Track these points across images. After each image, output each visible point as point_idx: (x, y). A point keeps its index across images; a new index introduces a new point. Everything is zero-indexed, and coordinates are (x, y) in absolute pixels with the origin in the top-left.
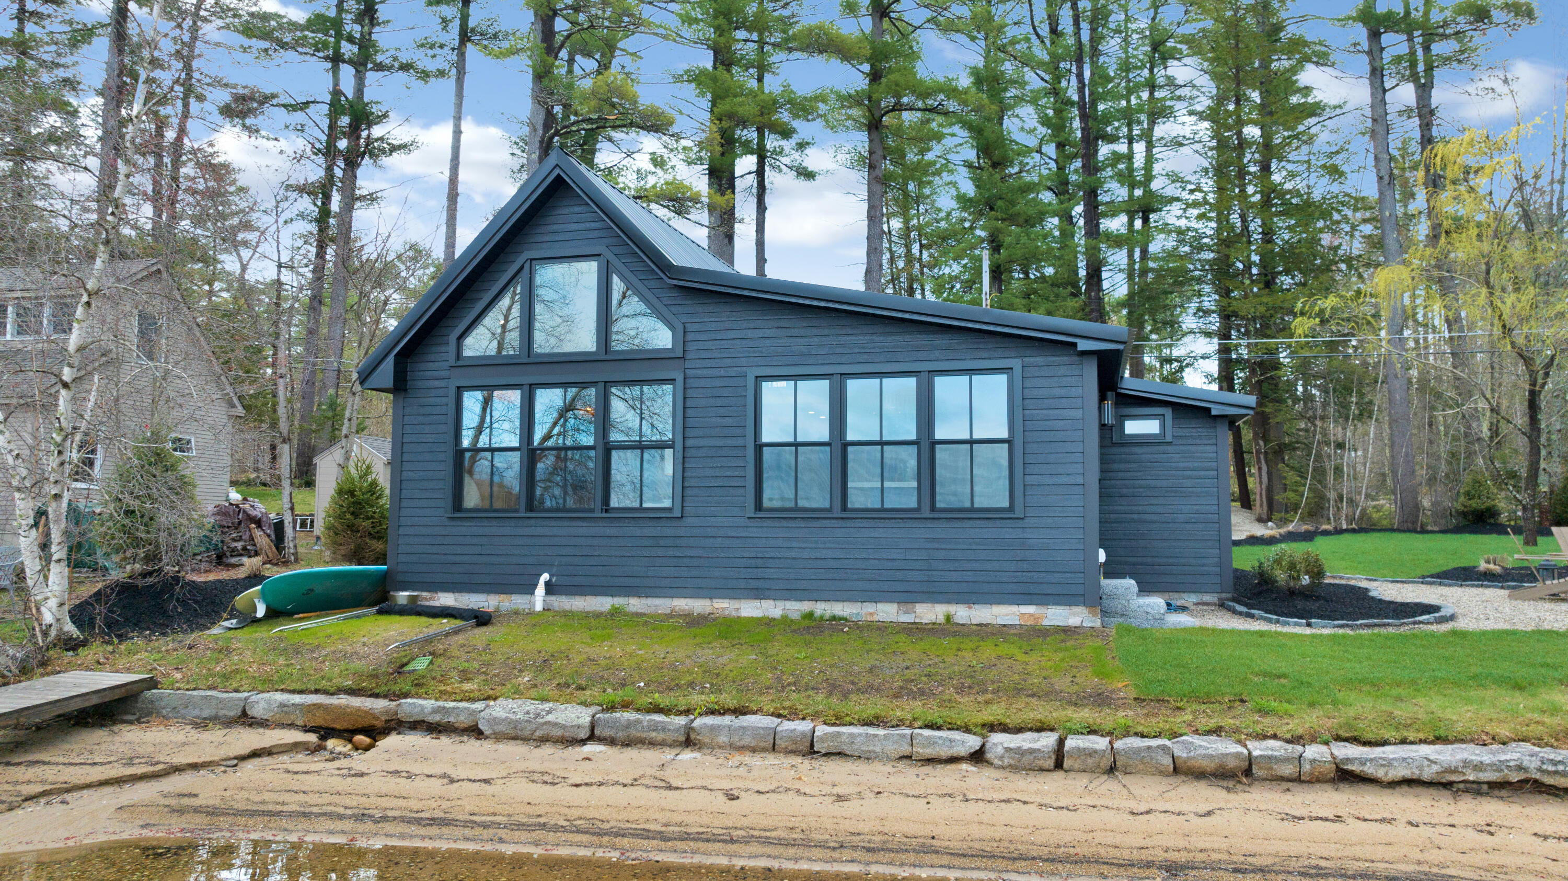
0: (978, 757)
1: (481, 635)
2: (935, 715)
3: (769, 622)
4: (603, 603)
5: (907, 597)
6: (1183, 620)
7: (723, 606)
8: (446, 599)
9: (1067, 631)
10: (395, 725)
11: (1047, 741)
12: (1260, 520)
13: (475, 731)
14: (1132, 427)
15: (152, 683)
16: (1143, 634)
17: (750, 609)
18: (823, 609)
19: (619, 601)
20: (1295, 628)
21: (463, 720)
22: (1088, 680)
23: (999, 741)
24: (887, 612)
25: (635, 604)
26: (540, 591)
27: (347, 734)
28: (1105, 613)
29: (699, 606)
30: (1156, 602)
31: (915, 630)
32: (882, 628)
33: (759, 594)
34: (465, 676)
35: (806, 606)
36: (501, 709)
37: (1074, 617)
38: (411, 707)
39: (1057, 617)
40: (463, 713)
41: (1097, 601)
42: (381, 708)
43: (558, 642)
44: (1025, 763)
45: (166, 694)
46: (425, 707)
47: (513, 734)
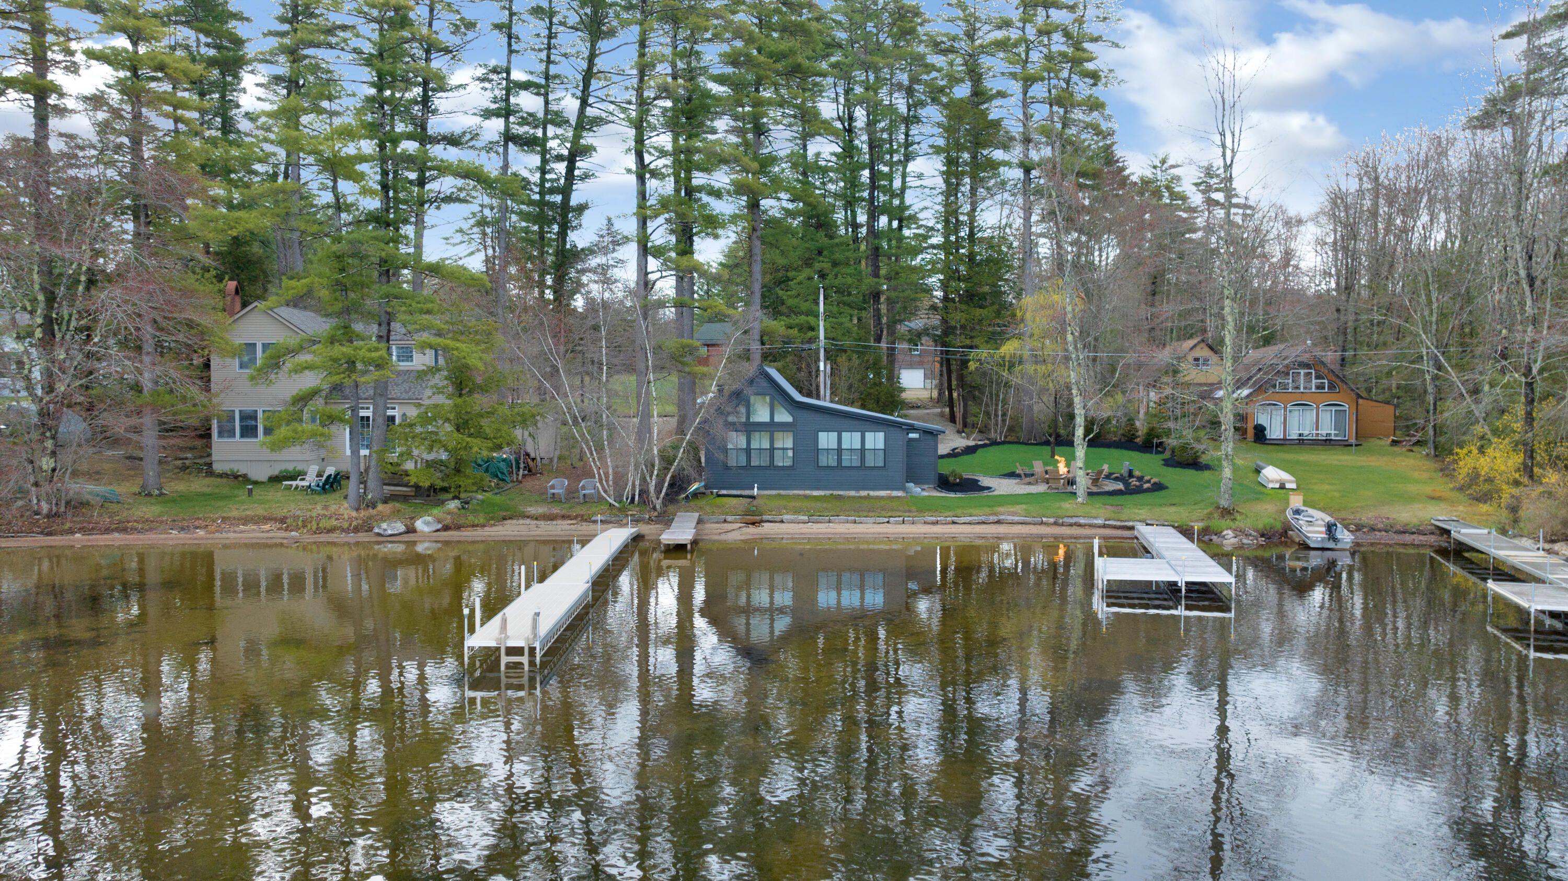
0: (889, 522)
1: (755, 502)
2: (876, 515)
3: (823, 496)
4: (778, 492)
5: (857, 490)
6: (925, 494)
7: (808, 492)
8: (724, 492)
9: (900, 497)
10: (762, 521)
11: (900, 518)
12: (959, 432)
13: (782, 522)
14: (911, 435)
15: (699, 516)
16: (916, 498)
17: (816, 493)
18: (835, 493)
20: (952, 495)
22: (905, 507)
23: (891, 519)
24: (852, 493)
25: (782, 492)
26: (756, 489)
27: (753, 524)
28: (908, 492)
29: (801, 492)
30: (919, 489)
31: (861, 497)
32: (854, 497)
33: (818, 489)
34: (768, 511)
35: (829, 492)
36: (785, 517)
37: (900, 493)
38: (765, 517)
39: (895, 493)
40: (779, 518)
41: (903, 489)
42: (758, 518)
43: (782, 503)
44: (897, 523)
45: (706, 518)
46: (769, 518)
47: (792, 522)
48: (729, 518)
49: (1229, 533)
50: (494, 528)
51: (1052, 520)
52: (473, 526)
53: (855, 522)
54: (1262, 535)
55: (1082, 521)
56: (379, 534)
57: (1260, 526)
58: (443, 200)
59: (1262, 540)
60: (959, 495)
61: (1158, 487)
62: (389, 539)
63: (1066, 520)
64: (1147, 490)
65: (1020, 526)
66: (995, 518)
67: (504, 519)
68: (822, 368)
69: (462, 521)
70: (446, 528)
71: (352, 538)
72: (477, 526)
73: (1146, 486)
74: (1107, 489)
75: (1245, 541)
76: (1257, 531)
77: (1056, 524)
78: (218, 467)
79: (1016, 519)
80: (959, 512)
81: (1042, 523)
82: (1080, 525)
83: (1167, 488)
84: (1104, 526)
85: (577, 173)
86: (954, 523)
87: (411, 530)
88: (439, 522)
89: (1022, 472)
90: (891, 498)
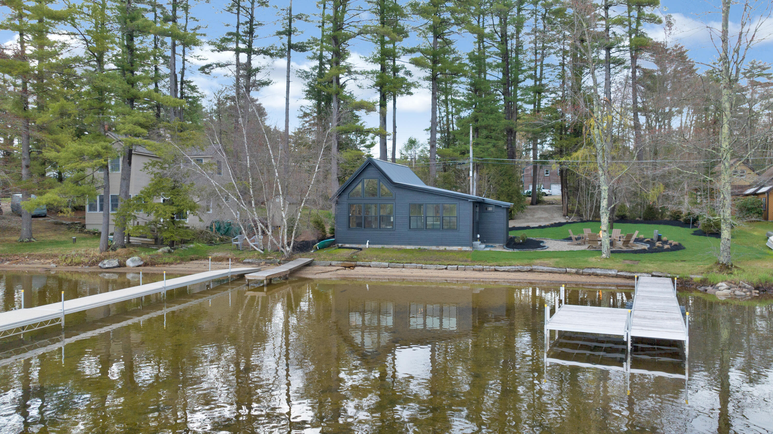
0: (446, 269)
1: (360, 252)
2: (440, 263)
3: (412, 250)
4: (380, 246)
5: (438, 245)
6: (488, 249)
7: (403, 247)
8: (347, 245)
9: (466, 251)
10: (356, 266)
11: (456, 266)
12: (564, 216)
13: (370, 266)
14: (488, 209)
15: (313, 260)
17: (408, 247)
18: (422, 247)
19: (383, 246)
21: (368, 265)
22: (465, 258)
23: (449, 266)
24: (434, 248)
25: (386, 246)
26: (367, 244)
27: (349, 267)
28: (473, 248)
29: (399, 247)
30: (483, 246)
31: (439, 251)
32: (433, 251)
33: (410, 244)
34: (365, 259)
35: (419, 247)
36: (373, 263)
37: (467, 249)
38: (358, 263)
39: (464, 248)
40: (367, 264)
41: (472, 246)
42: (353, 263)
43: (377, 253)
44: (452, 269)
45: (316, 262)
46: (361, 263)
47: (376, 267)
48: (334, 263)
49: (723, 285)
50: (178, 265)
51: (574, 270)
52: (164, 264)
53: (422, 268)
54: (757, 288)
55: (599, 271)
56: (100, 267)
57: (755, 280)
59: (755, 293)
60: (516, 251)
61: (678, 248)
62: (107, 270)
63: (585, 270)
64: (667, 250)
65: (547, 275)
66: (529, 268)
67: (192, 260)
68: (471, 174)
69: (157, 261)
70: (145, 265)
71: (87, 269)
72: (167, 263)
73: (666, 246)
74: (635, 248)
75: (737, 293)
76: (751, 284)
77: (577, 273)
78: (89, 228)
79: (546, 268)
81: (566, 272)
82: (597, 275)
83: (684, 248)
84: (617, 276)
86: (496, 270)
87: (122, 265)
88: (142, 260)
89: (574, 236)
90: (461, 251)
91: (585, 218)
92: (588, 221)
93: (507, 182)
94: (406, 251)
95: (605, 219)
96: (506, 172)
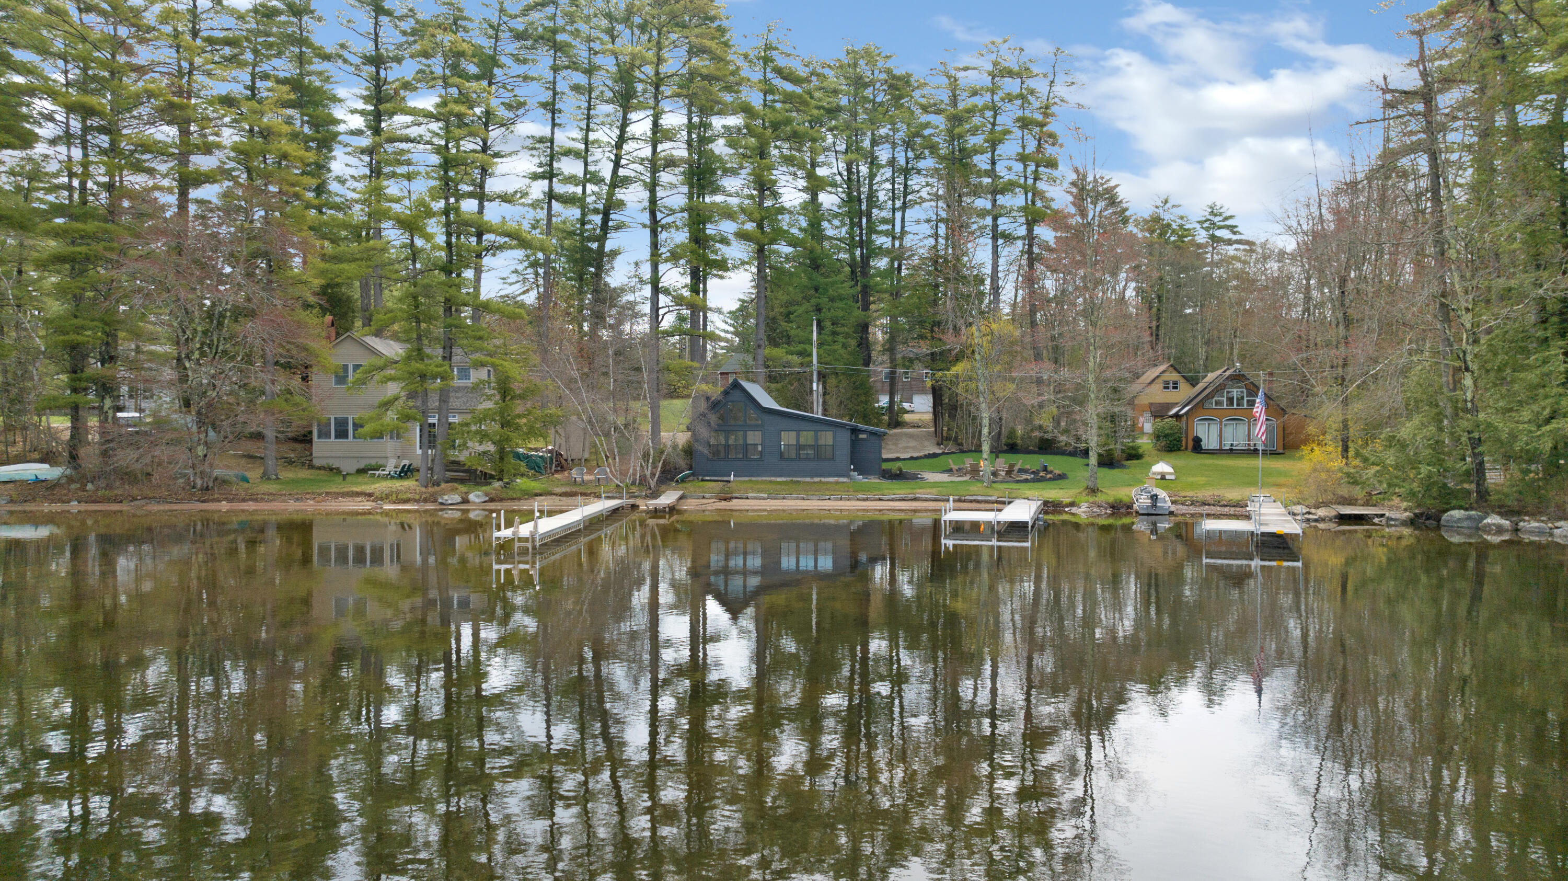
0: (829, 499)
1: (729, 485)
2: (821, 494)
3: (784, 482)
4: (748, 478)
5: (812, 476)
6: (866, 480)
7: (773, 479)
8: (708, 478)
9: (844, 482)
10: (732, 498)
11: (839, 496)
12: (938, 444)
13: (747, 498)
14: (861, 436)
15: (686, 493)
16: (857, 483)
17: (779, 479)
18: (795, 479)
19: (750, 478)
22: (846, 489)
23: (832, 497)
24: (808, 479)
25: (753, 479)
26: (732, 476)
27: (725, 500)
28: (851, 479)
29: (768, 479)
30: (861, 477)
31: (813, 482)
32: (808, 482)
33: (780, 476)
34: (738, 491)
35: (791, 479)
36: (751, 495)
37: (845, 480)
39: (841, 479)
40: (744, 496)
41: (848, 476)
42: (728, 496)
43: (750, 485)
44: (836, 499)
45: (688, 495)
46: (736, 495)
47: (755, 498)
48: (707, 495)
49: (1084, 506)
51: (956, 498)
52: (512, 499)
54: (1112, 507)
55: (980, 498)
56: (442, 504)
57: (1112, 500)
58: (497, 248)
59: (1110, 510)
60: (893, 482)
61: (1061, 477)
62: (449, 507)
63: (968, 497)
64: (1050, 479)
65: (932, 503)
66: (913, 497)
68: (815, 387)
69: (504, 496)
70: (492, 500)
71: (422, 506)
72: (515, 499)
73: (1049, 476)
74: (1018, 479)
75: (1095, 511)
76: (1108, 503)
77: (960, 500)
78: (316, 462)
79: (930, 497)
80: (886, 492)
82: (978, 502)
83: (1065, 477)
85: (610, 224)
86: (880, 500)
87: (465, 501)
88: (487, 495)
89: (955, 467)
90: (837, 483)
91: (965, 448)
92: (971, 451)
93: (863, 398)
94: (779, 483)
95: (986, 448)
96: (861, 384)
